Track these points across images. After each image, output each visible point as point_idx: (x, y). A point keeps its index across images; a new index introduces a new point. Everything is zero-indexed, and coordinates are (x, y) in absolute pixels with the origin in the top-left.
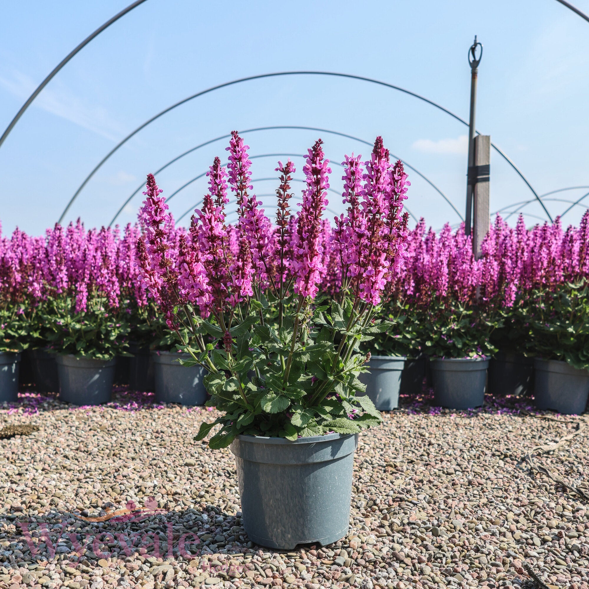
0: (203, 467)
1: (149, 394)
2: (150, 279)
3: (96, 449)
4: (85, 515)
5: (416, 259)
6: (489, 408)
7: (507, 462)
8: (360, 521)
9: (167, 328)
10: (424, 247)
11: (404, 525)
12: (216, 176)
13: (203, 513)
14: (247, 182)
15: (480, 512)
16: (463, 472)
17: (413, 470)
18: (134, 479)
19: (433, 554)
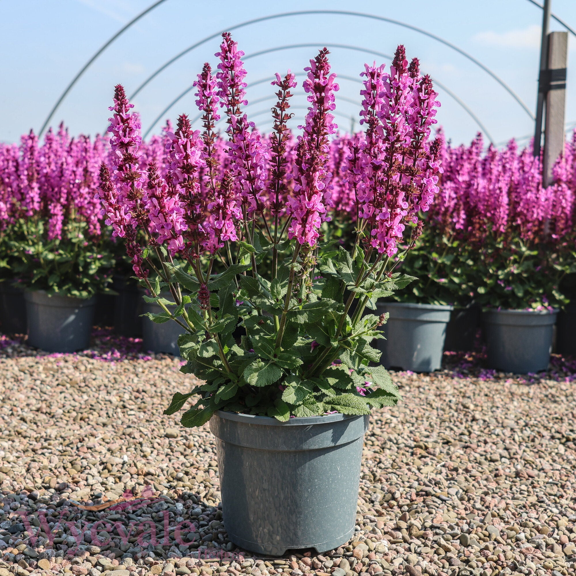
0: (187, 439)
1: (137, 340)
2: (115, 214)
3: (61, 411)
4: (33, 498)
5: (469, 185)
6: (556, 373)
7: (568, 447)
8: (371, 521)
9: (135, 275)
10: (480, 169)
11: (425, 528)
12: (204, 87)
13: (177, 501)
14: (241, 96)
15: (525, 515)
16: (511, 458)
17: (448, 454)
18: (100, 452)
19: (457, 570)
